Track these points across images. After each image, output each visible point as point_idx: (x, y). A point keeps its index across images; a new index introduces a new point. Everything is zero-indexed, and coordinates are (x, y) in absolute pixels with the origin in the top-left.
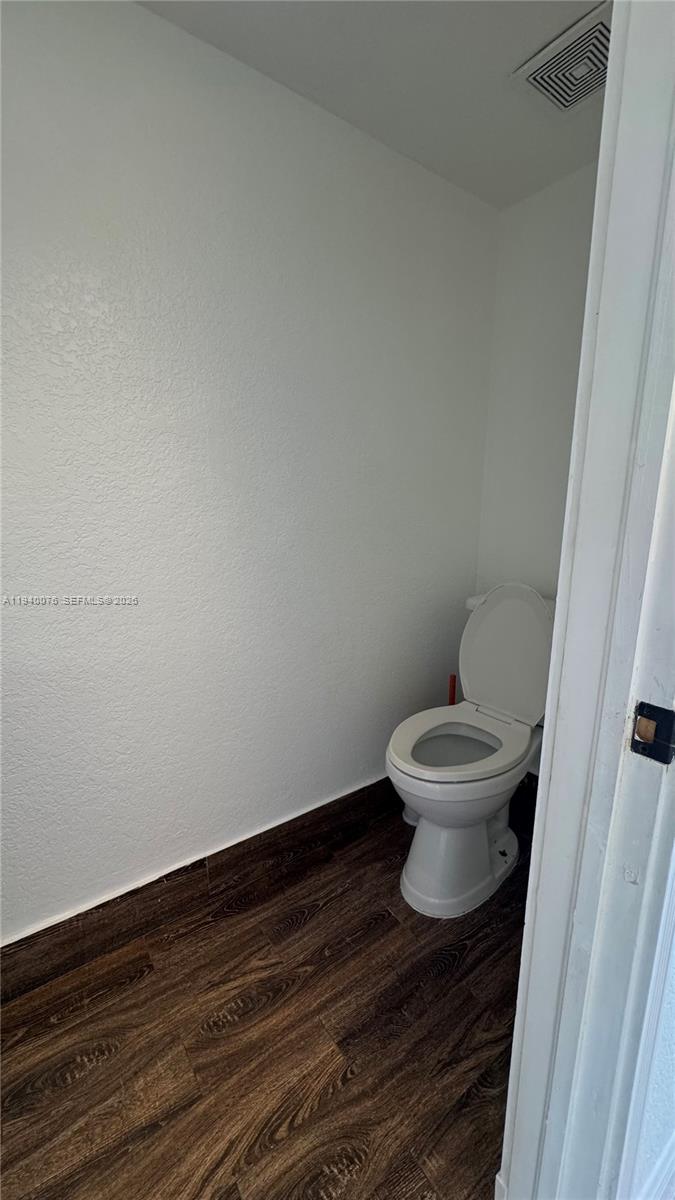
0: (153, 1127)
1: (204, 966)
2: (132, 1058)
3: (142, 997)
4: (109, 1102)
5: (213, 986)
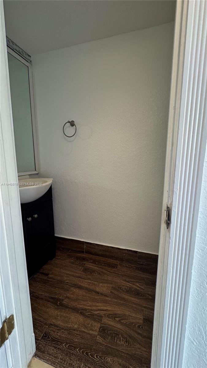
0: (98, 293)
1: (127, 276)
2: (103, 279)
3: (112, 271)
4: (95, 282)
5: (125, 281)
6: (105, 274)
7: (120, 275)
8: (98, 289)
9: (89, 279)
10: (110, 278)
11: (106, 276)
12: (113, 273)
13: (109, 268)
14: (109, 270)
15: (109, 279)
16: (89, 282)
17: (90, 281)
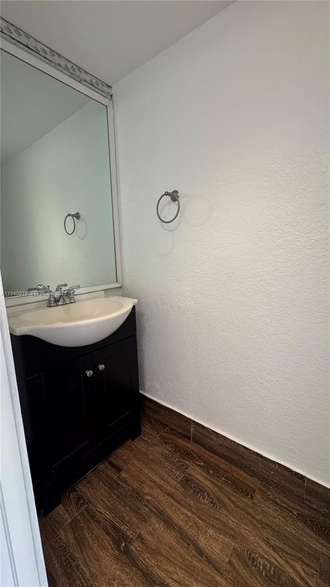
6: (224, 505)
7: (257, 520)
8: (202, 542)
9: (189, 507)
10: (232, 522)
11: (225, 512)
12: (242, 509)
13: (235, 494)
14: (233, 498)
15: (231, 524)
16: (187, 516)
17: (189, 514)
